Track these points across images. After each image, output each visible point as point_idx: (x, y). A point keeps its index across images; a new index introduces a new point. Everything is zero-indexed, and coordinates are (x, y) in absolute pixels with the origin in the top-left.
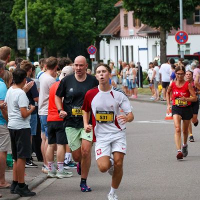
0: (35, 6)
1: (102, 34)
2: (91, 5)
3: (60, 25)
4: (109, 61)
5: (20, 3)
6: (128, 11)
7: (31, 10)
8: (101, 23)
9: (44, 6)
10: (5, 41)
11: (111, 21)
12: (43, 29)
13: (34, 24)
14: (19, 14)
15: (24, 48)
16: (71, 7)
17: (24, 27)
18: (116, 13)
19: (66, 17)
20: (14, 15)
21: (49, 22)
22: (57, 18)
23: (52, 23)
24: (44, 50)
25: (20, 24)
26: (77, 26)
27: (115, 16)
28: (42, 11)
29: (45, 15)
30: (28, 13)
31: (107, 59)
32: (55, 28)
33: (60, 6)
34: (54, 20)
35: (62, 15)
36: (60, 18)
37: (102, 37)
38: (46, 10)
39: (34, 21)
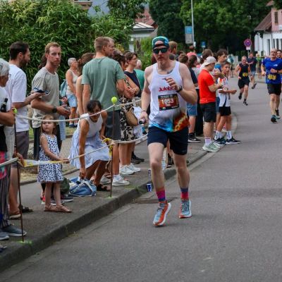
0: (200, 6)
1: (256, 29)
2: (247, 5)
3: (222, 23)
4: (262, 52)
5: (187, 4)
6: (278, 9)
7: (197, 10)
8: (255, 20)
9: (208, 6)
10: (175, 36)
11: (263, 18)
12: (207, 26)
13: (199, 22)
14: (186, 14)
15: (191, 42)
16: (229, 7)
17: (191, 25)
18: (267, 11)
19: (227, 15)
20: (182, 14)
21: (212, 20)
22: (219, 17)
23: (215, 21)
24: (208, 44)
25: (187, 22)
26: (235, 23)
27: (267, 14)
28: (205, 11)
29: (208, 14)
30: (194, 13)
31: (261, 50)
32: (217, 24)
33: (222, 6)
34: (216, 18)
35: (224, 14)
36: (222, 17)
37: (256, 32)
38: (210, 10)
39: (199, 19)
